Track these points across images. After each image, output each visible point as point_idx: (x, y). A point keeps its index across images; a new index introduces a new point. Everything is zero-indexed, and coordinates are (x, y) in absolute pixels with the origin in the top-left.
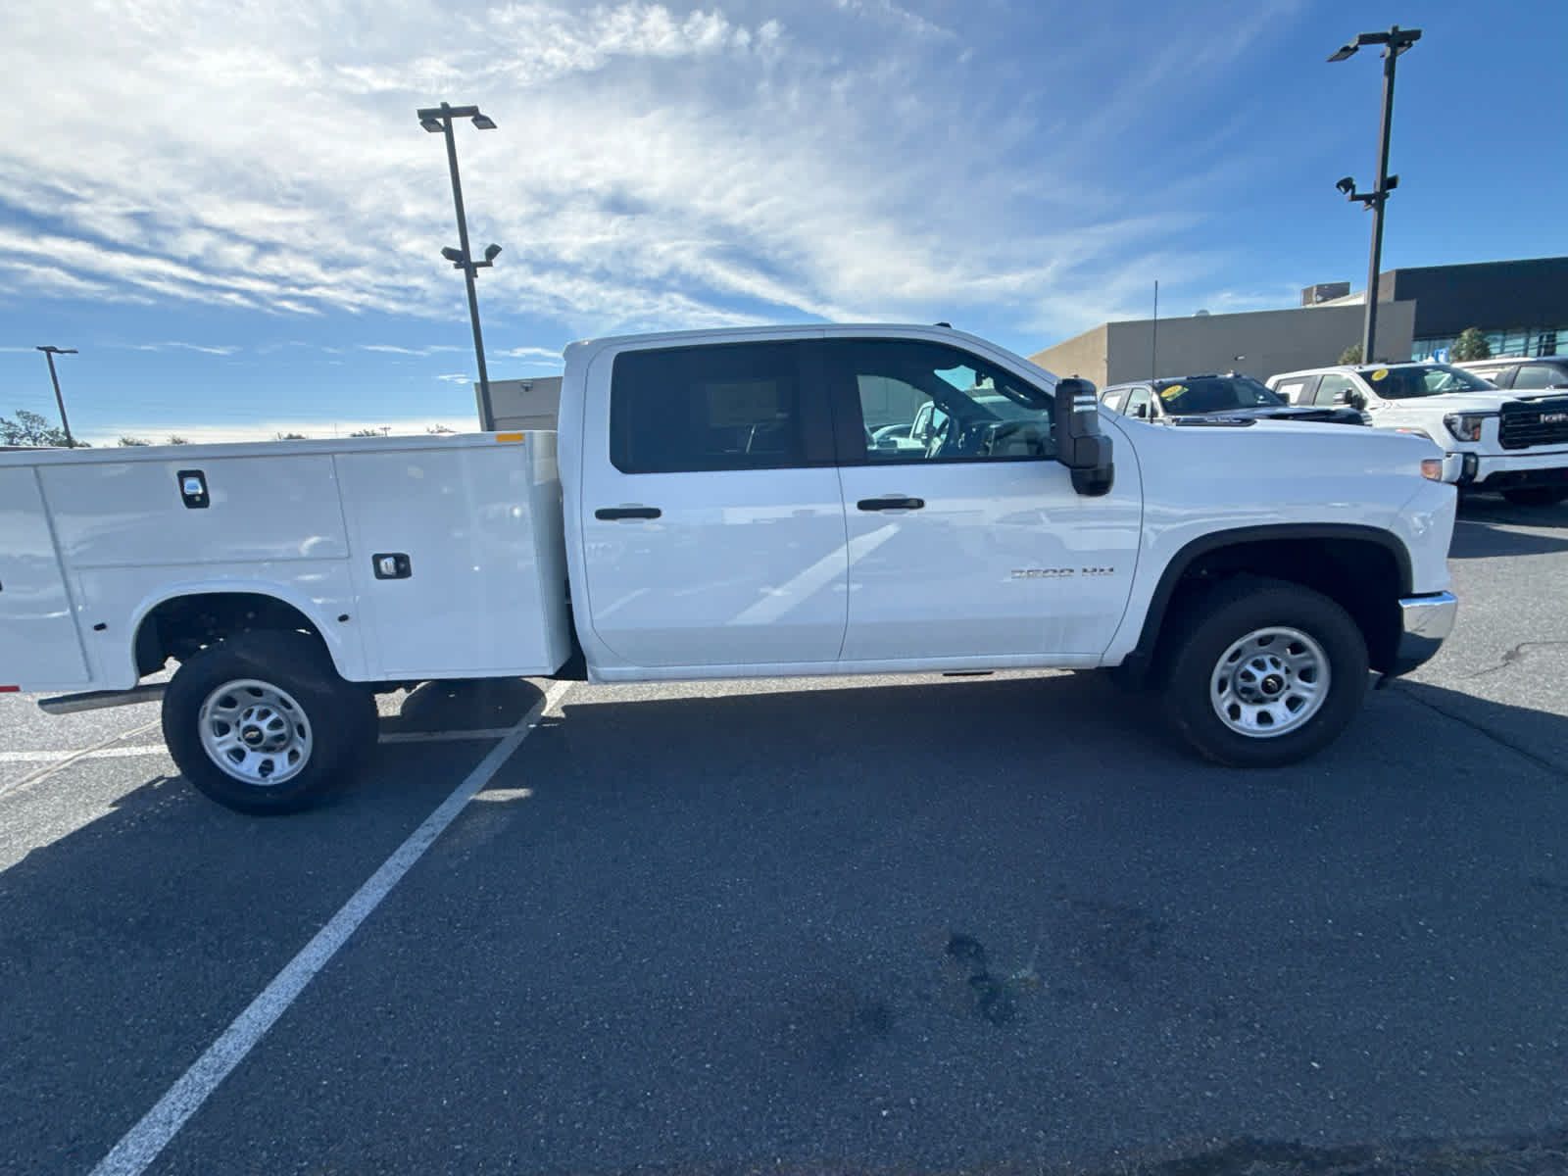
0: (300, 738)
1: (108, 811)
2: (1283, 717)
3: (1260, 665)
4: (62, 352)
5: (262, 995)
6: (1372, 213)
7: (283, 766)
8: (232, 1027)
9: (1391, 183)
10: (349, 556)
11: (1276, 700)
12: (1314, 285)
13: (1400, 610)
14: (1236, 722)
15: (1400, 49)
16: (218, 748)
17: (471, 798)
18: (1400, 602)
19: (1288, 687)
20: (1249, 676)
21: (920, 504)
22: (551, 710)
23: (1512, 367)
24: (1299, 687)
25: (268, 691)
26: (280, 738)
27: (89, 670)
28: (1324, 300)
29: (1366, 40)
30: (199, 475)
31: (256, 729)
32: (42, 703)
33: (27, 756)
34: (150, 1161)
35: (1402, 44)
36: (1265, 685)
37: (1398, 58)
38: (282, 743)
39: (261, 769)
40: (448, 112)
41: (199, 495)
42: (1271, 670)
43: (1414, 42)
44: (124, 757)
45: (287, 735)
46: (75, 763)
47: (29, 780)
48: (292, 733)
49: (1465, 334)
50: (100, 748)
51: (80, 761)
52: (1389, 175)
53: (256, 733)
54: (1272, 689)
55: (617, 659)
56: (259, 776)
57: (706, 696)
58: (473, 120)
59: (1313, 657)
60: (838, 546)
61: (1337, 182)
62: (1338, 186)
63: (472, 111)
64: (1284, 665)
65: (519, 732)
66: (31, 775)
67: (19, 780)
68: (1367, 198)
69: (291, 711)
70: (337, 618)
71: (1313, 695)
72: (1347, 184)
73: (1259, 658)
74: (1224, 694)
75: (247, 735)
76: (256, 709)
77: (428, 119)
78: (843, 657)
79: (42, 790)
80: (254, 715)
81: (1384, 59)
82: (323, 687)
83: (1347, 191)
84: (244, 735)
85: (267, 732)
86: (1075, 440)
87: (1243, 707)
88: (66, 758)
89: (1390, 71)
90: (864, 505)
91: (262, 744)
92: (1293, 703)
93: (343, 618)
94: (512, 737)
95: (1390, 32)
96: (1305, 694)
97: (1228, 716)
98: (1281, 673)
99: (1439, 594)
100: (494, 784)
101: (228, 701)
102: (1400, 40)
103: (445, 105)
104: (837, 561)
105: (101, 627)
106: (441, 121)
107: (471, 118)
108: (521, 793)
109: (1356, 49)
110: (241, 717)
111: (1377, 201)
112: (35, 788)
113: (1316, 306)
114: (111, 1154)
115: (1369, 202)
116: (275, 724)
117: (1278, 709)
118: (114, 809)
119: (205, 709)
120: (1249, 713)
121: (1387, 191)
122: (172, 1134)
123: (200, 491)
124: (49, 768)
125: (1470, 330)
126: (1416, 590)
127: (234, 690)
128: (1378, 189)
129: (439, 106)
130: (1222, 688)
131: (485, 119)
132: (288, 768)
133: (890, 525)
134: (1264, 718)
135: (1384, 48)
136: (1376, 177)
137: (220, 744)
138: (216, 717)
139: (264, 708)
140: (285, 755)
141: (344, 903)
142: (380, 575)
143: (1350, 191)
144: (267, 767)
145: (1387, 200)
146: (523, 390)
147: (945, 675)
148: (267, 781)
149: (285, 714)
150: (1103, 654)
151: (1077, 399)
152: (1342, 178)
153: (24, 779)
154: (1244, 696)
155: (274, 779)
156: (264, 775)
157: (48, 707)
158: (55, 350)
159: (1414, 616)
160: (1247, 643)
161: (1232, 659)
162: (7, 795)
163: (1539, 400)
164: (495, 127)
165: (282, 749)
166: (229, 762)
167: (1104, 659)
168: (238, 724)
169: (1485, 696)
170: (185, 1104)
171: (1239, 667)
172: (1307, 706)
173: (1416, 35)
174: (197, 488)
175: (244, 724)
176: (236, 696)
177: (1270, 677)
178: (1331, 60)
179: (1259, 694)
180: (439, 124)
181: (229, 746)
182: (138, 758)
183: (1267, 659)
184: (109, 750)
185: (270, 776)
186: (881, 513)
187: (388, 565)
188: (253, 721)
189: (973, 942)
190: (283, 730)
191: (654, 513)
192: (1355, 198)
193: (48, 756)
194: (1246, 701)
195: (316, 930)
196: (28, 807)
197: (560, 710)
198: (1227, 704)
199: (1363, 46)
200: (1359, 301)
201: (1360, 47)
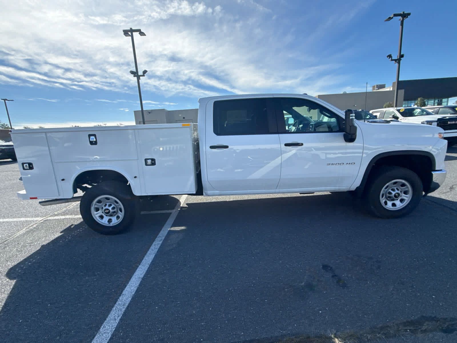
0: (120, 212)
1: (60, 234)
2: (399, 204)
3: (393, 190)
4: (9, 101)
5: (128, 284)
6: (397, 64)
7: (115, 221)
8: (123, 293)
9: (402, 56)
10: (138, 159)
11: (397, 200)
12: (375, 84)
13: (432, 175)
14: (386, 206)
15: (405, 18)
16: (96, 215)
17: (169, 229)
18: (432, 172)
19: (401, 196)
20: (390, 193)
21: (302, 144)
22: (183, 205)
23: (438, 108)
24: (403, 196)
25: (112, 198)
26: (114, 212)
27: (59, 192)
28: (378, 89)
29: (395, 15)
30: (95, 135)
31: (108, 209)
32: (40, 203)
33: (28, 219)
34: (114, 330)
35: (405, 17)
36: (395, 196)
37: (404, 21)
38: (115, 214)
39: (108, 221)
40: (132, 31)
41: (95, 141)
42: (397, 191)
43: (408, 16)
44: (59, 219)
45: (116, 211)
46: (44, 221)
47: (32, 226)
48: (117, 211)
49: (419, 99)
50: (50, 216)
51: (45, 220)
52: (402, 54)
53: (108, 211)
54: (396, 196)
55: (214, 189)
56: (108, 223)
57: (227, 200)
58: (139, 33)
59: (408, 188)
60: (279, 156)
61: (387, 55)
62: (387, 57)
63: (139, 31)
64: (400, 190)
65: (176, 211)
66: (32, 224)
67: (29, 226)
68: (395, 60)
69: (118, 204)
70: (134, 177)
71: (408, 198)
72: (390, 56)
73: (393, 188)
74: (383, 198)
75: (105, 211)
76: (108, 204)
77: (126, 33)
78: (277, 188)
79: (37, 228)
80: (107, 206)
81: (400, 21)
82: (129, 197)
83: (390, 58)
84: (104, 211)
85: (111, 211)
86: (350, 126)
87: (388, 202)
88: (41, 219)
89: (402, 24)
90: (286, 145)
91: (109, 214)
92: (402, 201)
93: (135, 177)
94: (174, 213)
95: (402, 13)
96: (405, 198)
97: (384, 204)
98: (399, 192)
99: (441, 170)
100: (174, 225)
101: (99, 202)
102: (405, 16)
103: (131, 29)
104: (278, 161)
105: (63, 180)
106: (130, 33)
107: (139, 32)
108: (183, 228)
109: (392, 18)
110: (103, 206)
111: (398, 61)
112: (35, 228)
113: (376, 91)
114: (101, 329)
115: (396, 61)
116: (113, 208)
117: (397, 202)
118: (62, 234)
119: (93, 204)
120: (390, 203)
121: (401, 58)
122: (117, 323)
123: (95, 140)
124: (37, 222)
125: (420, 98)
126: (436, 169)
127: (102, 198)
128: (399, 58)
129: (129, 29)
130: (382, 197)
131: (143, 33)
132: (116, 221)
133: (294, 150)
134: (394, 205)
135: (400, 18)
136: (398, 54)
137: (97, 214)
138: (96, 206)
139: (110, 203)
140: (115, 217)
141: (143, 259)
142: (146, 165)
143: (391, 58)
144: (110, 221)
145: (401, 61)
146: (148, 113)
147: (300, 193)
148: (110, 225)
149: (116, 206)
150: (350, 187)
151: (351, 115)
153: (30, 225)
154: (389, 199)
155: (112, 224)
156: (109, 223)
157: (41, 204)
158: (7, 100)
159: (436, 176)
160: (390, 184)
161: (386, 188)
162: (27, 230)
163: (447, 118)
164: (145, 35)
165: (115, 215)
166: (99, 220)
167: (350, 189)
168: (102, 208)
169: (447, 199)
170: (118, 314)
171: (387, 191)
172: (406, 201)
173: (409, 14)
174: (94, 139)
175: (104, 208)
176: (102, 200)
177: (396, 193)
178: (385, 21)
179: (393, 198)
180: (129, 35)
181: (99, 215)
182: (64, 219)
183: (395, 188)
184: (53, 217)
185: (111, 224)
186: (291, 147)
187: (149, 162)
188: (107, 207)
189: (329, 266)
190: (115, 210)
191: (226, 147)
192: (392, 60)
193: (35, 219)
194: (389, 200)
195: (138, 267)
196: (35, 234)
197: (186, 205)
198: (384, 201)
199: (395, 17)
200: (388, 90)
201: (394, 17)
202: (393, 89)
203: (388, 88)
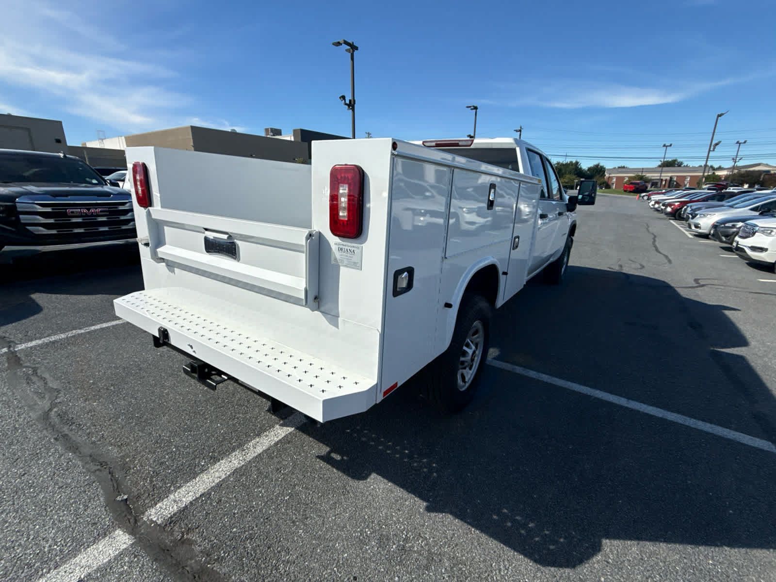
6: (351, 110)
12: (269, 127)
28: (274, 136)
29: (346, 43)
37: (355, 53)
43: (356, 51)
61: (341, 95)
62: (340, 98)
72: (343, 97)
81: (350, 53)
89: (352, 59)
95: (352, 43)
102: (354, 48)
109: (341, 44)
111: (351, 105)
113: (271, 137)
115: (350, 107)
135: (350, 48)
143: (344, 101)
145: (354, 108)
152: (343, 94)
173: (357, 48)
178: (333, 44)
191: (545, 216)
192: (346, 104)
199: (345, 45)
200: (288, 139)
201: (343, 44)
202: (294, 138)
203: (288, 136)
